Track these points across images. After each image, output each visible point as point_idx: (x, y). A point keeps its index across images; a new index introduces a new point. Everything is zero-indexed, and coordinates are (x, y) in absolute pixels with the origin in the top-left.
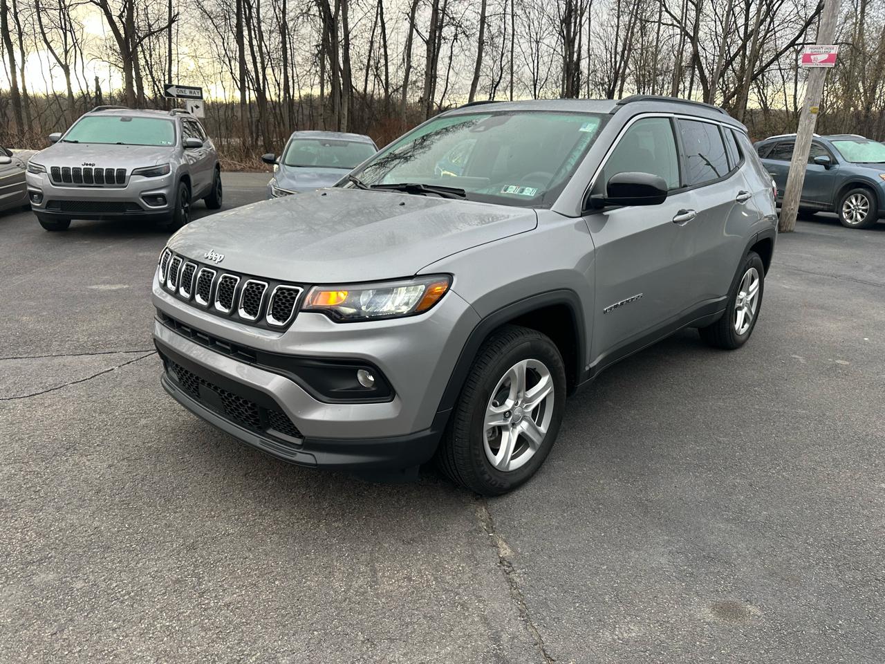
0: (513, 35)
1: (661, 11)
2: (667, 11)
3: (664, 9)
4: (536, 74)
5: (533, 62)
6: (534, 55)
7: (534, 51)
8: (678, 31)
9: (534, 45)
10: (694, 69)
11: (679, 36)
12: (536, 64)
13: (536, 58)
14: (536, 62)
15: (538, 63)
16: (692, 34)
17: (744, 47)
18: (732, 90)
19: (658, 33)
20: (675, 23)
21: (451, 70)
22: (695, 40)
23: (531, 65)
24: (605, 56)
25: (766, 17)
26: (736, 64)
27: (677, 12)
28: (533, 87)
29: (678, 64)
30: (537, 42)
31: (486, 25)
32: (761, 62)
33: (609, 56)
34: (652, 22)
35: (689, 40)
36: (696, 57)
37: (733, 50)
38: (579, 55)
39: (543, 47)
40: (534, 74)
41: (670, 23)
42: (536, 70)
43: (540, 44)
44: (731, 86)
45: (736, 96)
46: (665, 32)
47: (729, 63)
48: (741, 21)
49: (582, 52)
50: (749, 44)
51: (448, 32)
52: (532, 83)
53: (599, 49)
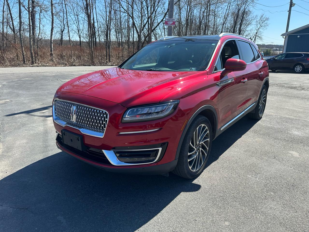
0: (66, 12)
1: (120, 7)
2: (122, 7)
3: (121, 7)
4: (78, 28)
5: (77, 23)
6: (76, 20)
7: (77, 19)
8: (127, 14)
9: (76, 16)
10: (134, 28)
11: (127, 16)
12: (78, 24)
13: (78, 21)
14: (78, 23)
15: (79, 23)
16: (132, 16)
17: (148, 21)
18: (146, 35)
19: (120, 15)
20: (125, 11)
21: (41, 24)
22: (132, 18)
23: (76, 24)
24: (104, 22)
25: (153, 11)
26: (147, 26)
27: (126, 8)
28: (78, 32)
29: (128, 26)
30: (77, 16)
31: (53, 7)
32: (154, 26)
33: (105, 22)
34: (118, 11)
35: (131, 18)
36: (134, 24)
37: (145, 22)
38: (94, 21)
39: (80, 18)
40: (77, 27)
41: (124, 11)
42: (78, 26)
43: (78, 16)
44: (146, 34)
45: (148, 37)
46: (123, 15)
47: (144, 26)
48: (146, 12)
49: (95, 20)
50: (149, 20)
51: (37, 9)
52: (78, 31)
53: (101, 19)
